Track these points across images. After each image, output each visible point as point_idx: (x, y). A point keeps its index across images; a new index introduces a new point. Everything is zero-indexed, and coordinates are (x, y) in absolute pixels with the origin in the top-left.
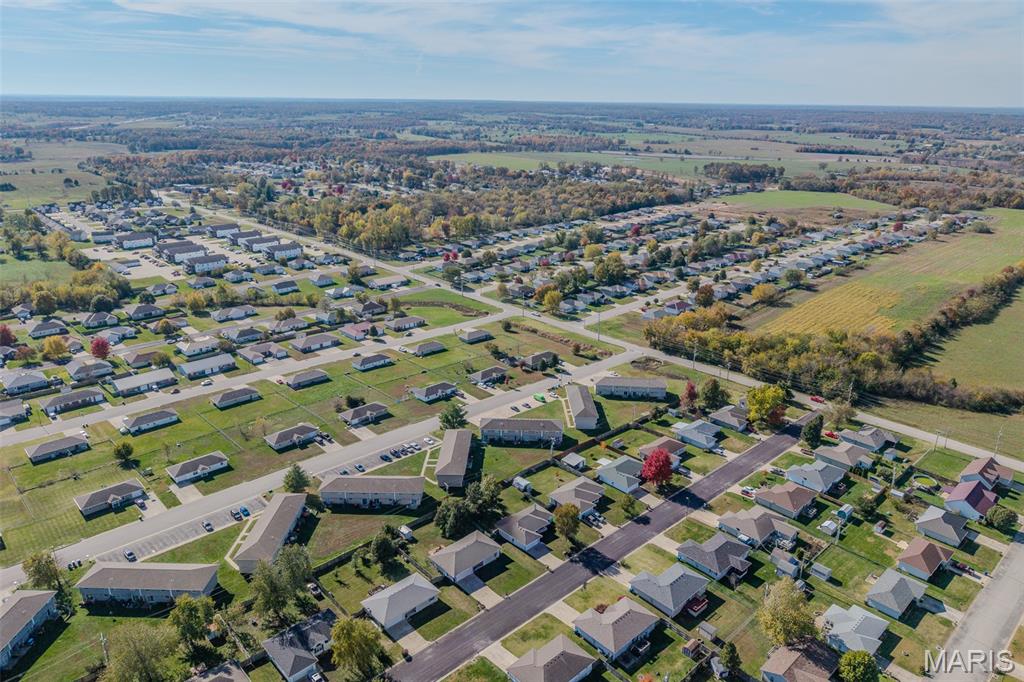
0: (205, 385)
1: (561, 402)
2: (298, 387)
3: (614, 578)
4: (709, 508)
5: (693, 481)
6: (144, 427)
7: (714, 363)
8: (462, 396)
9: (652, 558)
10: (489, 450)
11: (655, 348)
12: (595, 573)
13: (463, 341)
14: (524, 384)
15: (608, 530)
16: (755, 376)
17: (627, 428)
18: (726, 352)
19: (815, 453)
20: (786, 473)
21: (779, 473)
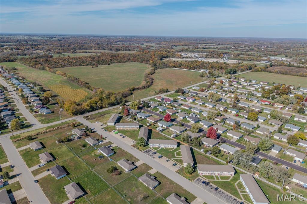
1: (119, 130)
3: (204, 129)
4: (176, 119)
8: (111, 146)
19: (153, 107)
20: (162, 110)
21: (161, 111)
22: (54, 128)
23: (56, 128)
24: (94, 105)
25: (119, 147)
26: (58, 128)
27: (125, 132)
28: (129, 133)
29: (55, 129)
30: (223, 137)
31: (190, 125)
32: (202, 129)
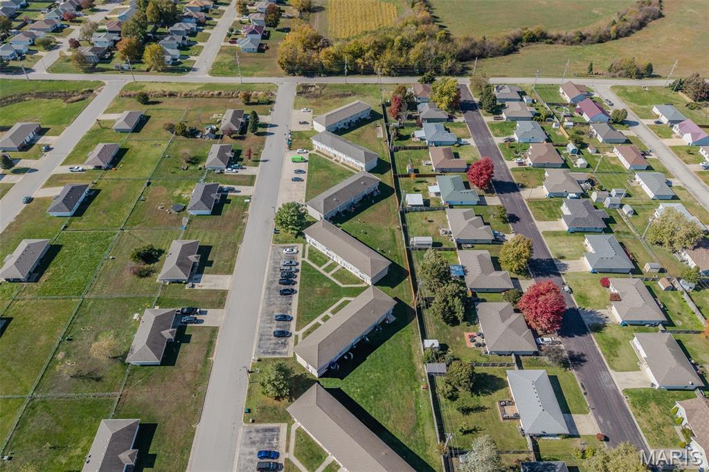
1: (314, 154)
3: (569, 271)
4: (523, 186)
7: (351, 73)
8: (232, 190)
11: (294, 75)
12: (558, 274)
13: (123, 131)
14: (259, 152)
16: (389, 74)
18: (359, 61)
19: (505, 117)
20: (517, 139)
21: (512, 140)
22: (211, 93)
23: (216, 92)
24: (347, 58)
25: (247, 203)
26: (220, 93)
27: (323, 167)
28: (326, 174)
29: (212, 95)
30: (596, 343)
31: (541, 232)
32: (565, 266)
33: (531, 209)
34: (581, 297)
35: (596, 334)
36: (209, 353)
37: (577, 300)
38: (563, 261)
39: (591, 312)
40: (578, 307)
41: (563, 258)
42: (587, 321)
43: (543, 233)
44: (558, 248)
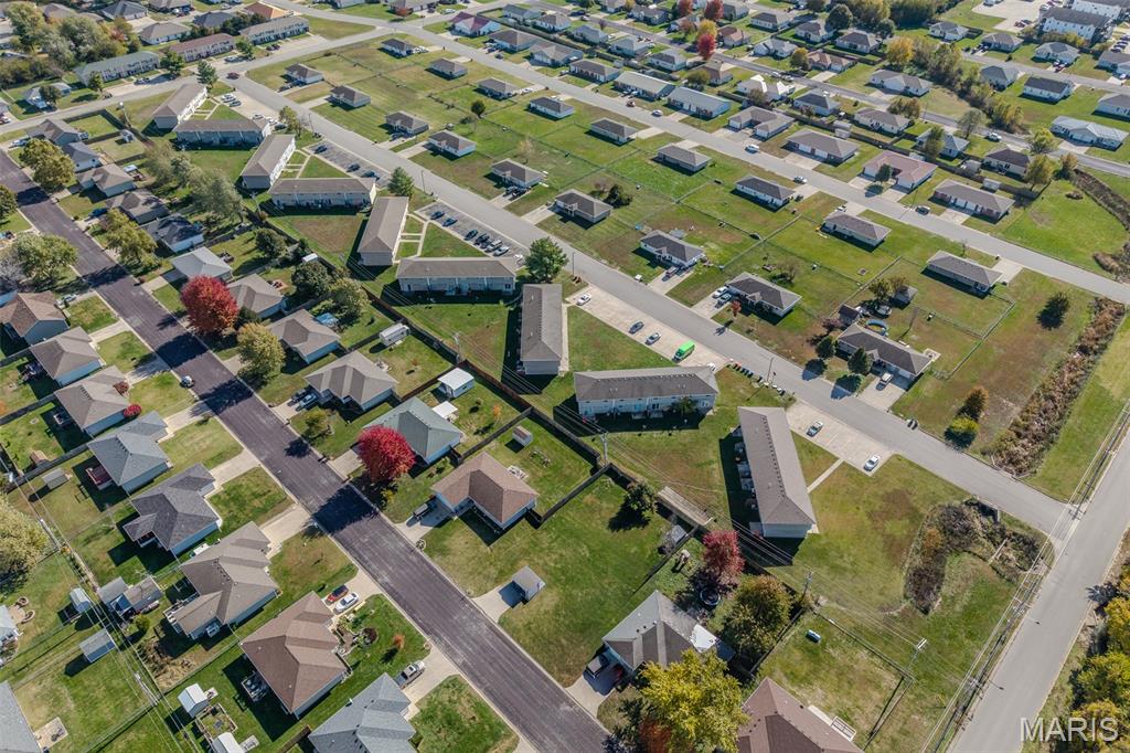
0: (654, 114)
2: (662, 160)
4: (310, 533)
5: (401, 527)
6: (539, 108)
9: (209, 448)
10: (503, 309)
12: (202, 397)
14: (753, 339)
15: (285, 412)
17: (591, 457)
25: (634, 275)
30: (146, 345)
31: (246, 449)
32: (195, 413)
33: (276, 485)
34: (169, 383)
35: (147, 353)
36: (472, 189)
37: (173, 377)
38: (199, 418)
39: (154, 372)
40: (172, 371)
41: (200, 423)
42: (159, 361)
43: (242, 448)
44: (210, 436)
